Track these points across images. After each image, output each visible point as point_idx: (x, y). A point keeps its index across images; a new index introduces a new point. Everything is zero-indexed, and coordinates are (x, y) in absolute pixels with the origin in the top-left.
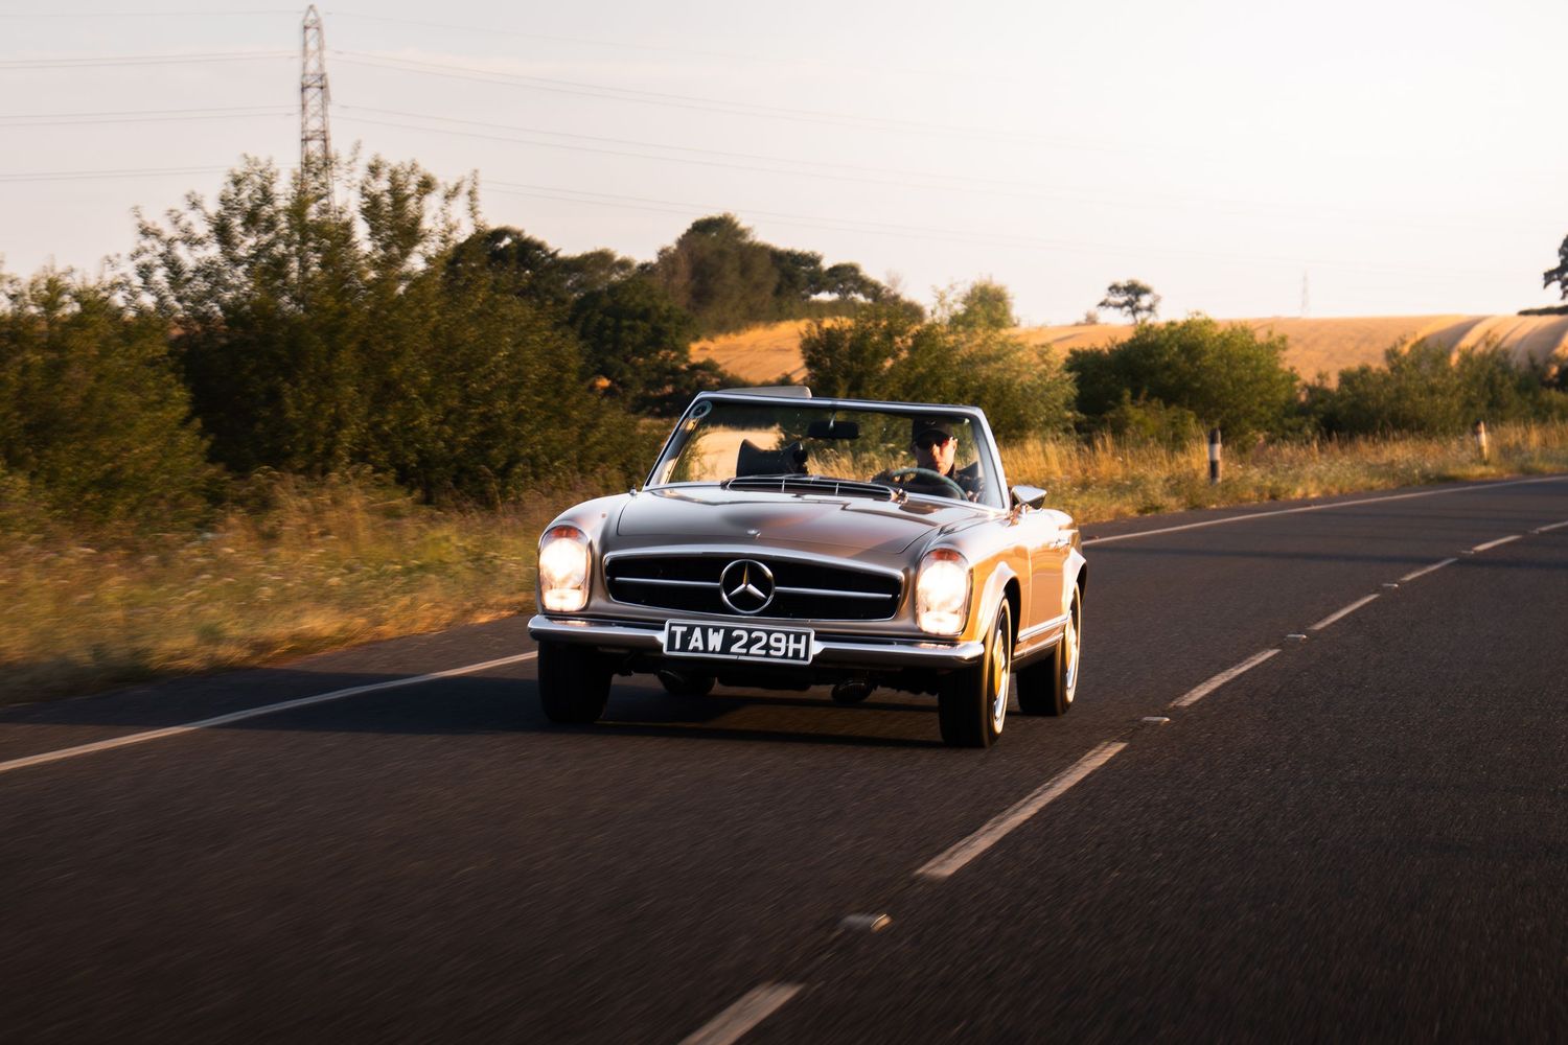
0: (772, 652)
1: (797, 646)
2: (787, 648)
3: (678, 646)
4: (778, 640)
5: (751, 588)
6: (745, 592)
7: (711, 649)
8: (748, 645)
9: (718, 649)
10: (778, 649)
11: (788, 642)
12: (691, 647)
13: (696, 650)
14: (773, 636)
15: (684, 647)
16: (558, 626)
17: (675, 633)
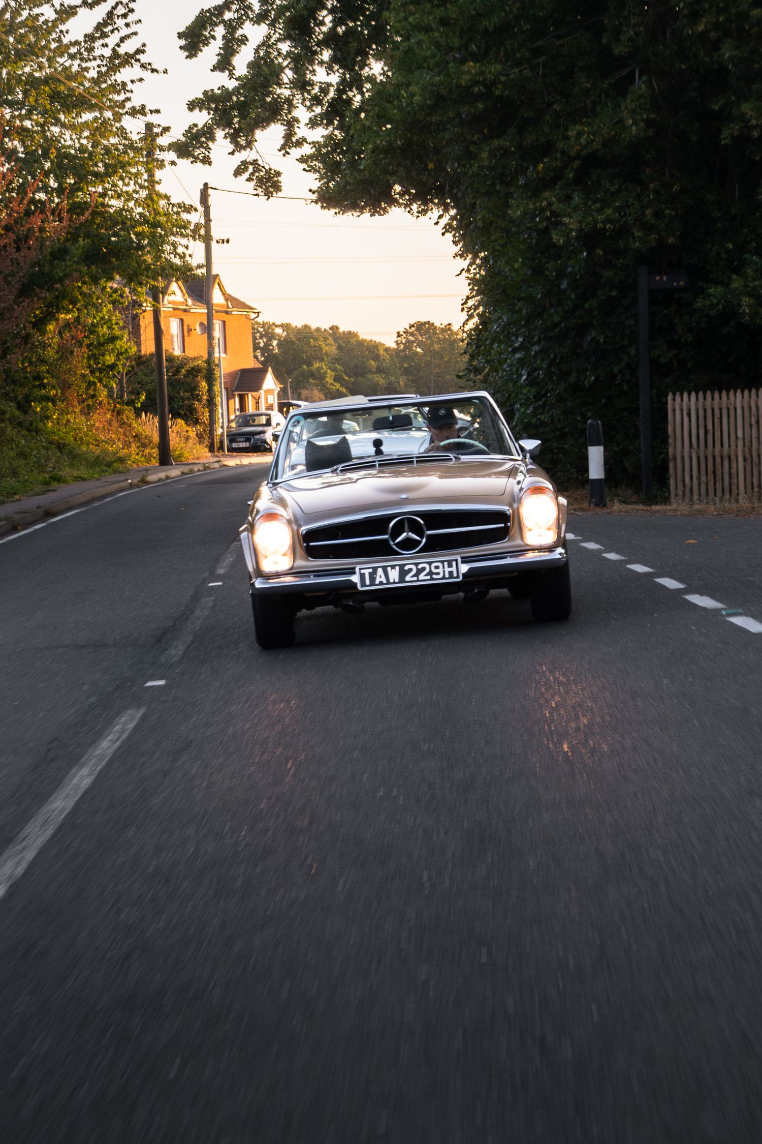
0: (434, 576)
1: (450, 569)
2: (444, 571)
3: (368, 583)
4: (437, 567)
5: (410, 534)
6: (407, 539)
7: (391, 581)
8: (417, 575)
9: (397, 580)
10: (438, 574)
11: (444, 567)
12: (377, 582)
13: (381, 583)
14: (434, 565)
15: (373, 582)
16: (273, 583)
17: (364, 574)
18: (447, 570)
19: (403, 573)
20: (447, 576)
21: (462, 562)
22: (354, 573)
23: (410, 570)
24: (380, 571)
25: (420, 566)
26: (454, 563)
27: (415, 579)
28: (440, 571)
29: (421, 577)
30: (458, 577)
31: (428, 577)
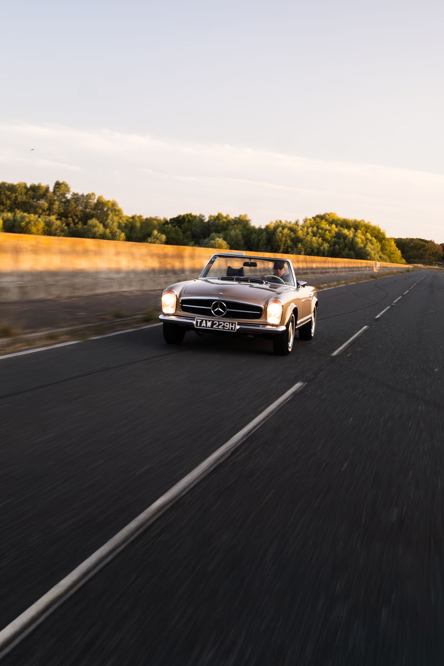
0: (225, 328)
1: (232, 326)
2: (229, 327)
3: (199, 325)
4: (227, 325)
5: (220, 309)
6: (218, 311)
7: (208, 326)
8: (218, 326)
9: (210, 327)
10: (227, 327)
11: (229, 325)
12: (202, 326)
13: (204, 326)
14: (226, 323)
15: (200, 326)
16: (167, 318)
17: (198, 321)
19: (213, 324)
20: (230, 329)
21: (238, 325)
22: (195, 320)
23: (216, 323)
24: (204, 322)
25: (220, 323)
26: (234, 324)
27: (217, 327)
28: (228, 326)
29: (220, 327)
30: (235, 330)
31: (222, 328)
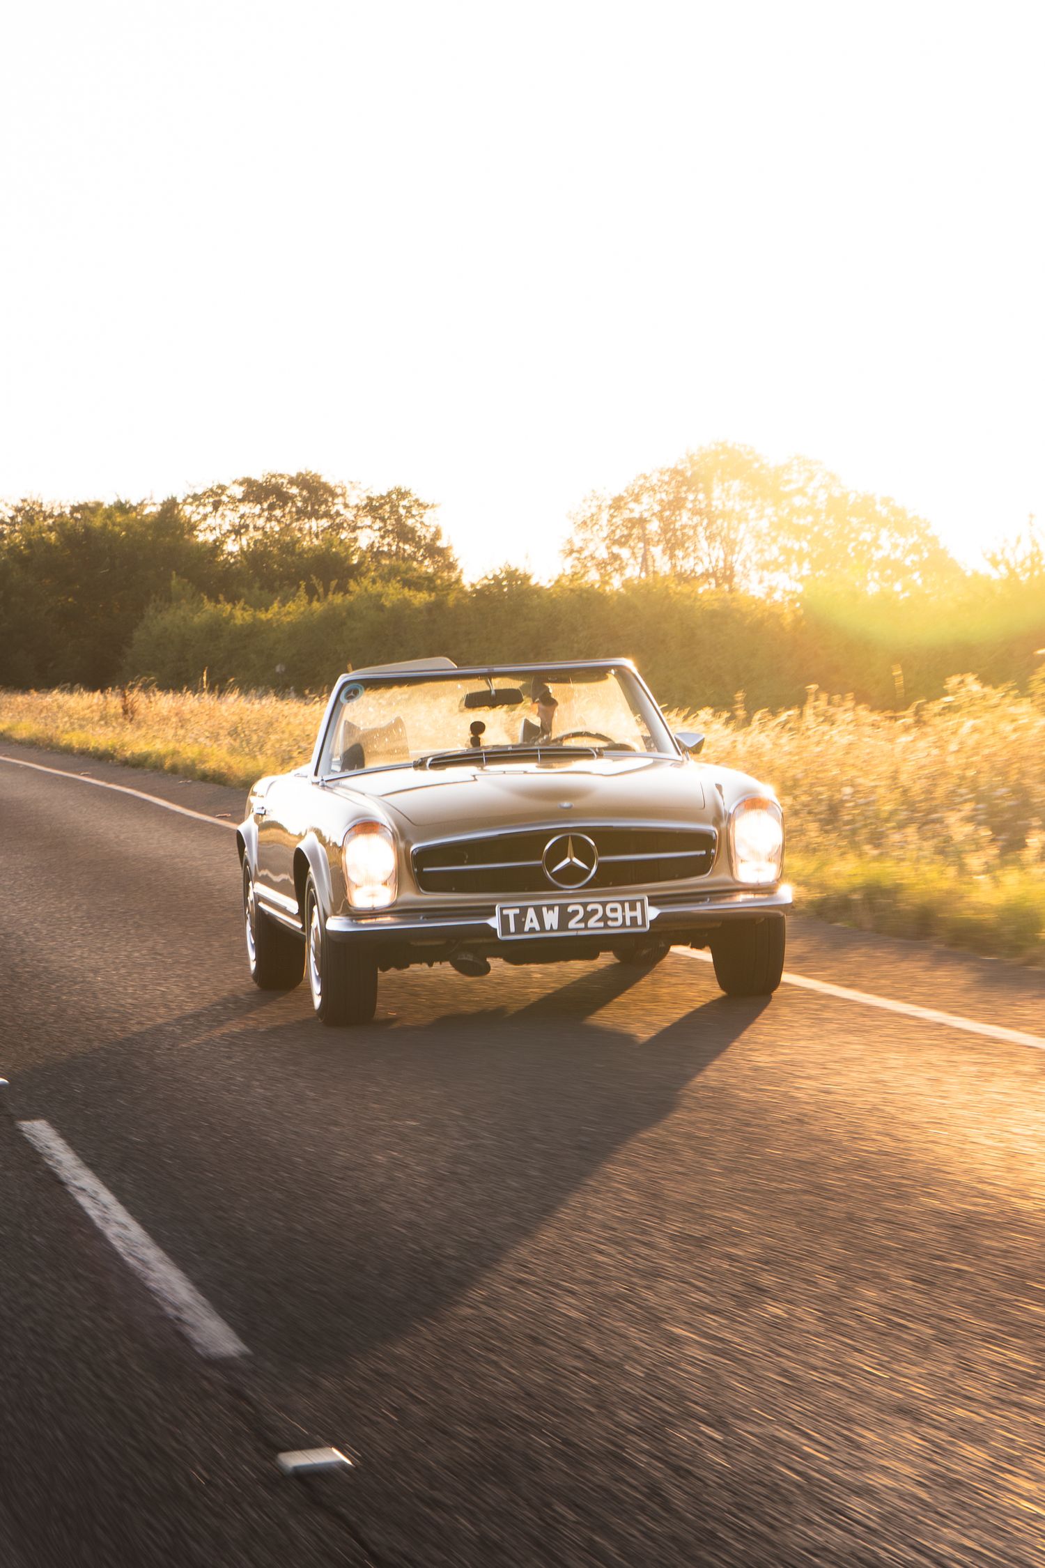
0: (610, 923)
1: (633, 914)
2: (624, 917)
3: (512, 929)
4: (614, 910)
5: (575, 860)
6: (569, 867)
7: (548, 927)
9: (555, 927)
10: (616, 919)
11: (623, 910)
12: (526, 929)
13: (532, 930)
14: (609, 907)
15: (519, 930)
16: (367, 925)
17: (507, 916)
18: (629, 914)
19: (565, 917)
20: (628, 923)
21: (650, 904)
22: (493, 914)
23: (576, 913)
24: (531, 913)
25: (589, 908)
26: (638, 905)
27: (582, 925)
28: (619, 915)
29: (591, 923)
30: (644, 925)
31: (601, 924)
